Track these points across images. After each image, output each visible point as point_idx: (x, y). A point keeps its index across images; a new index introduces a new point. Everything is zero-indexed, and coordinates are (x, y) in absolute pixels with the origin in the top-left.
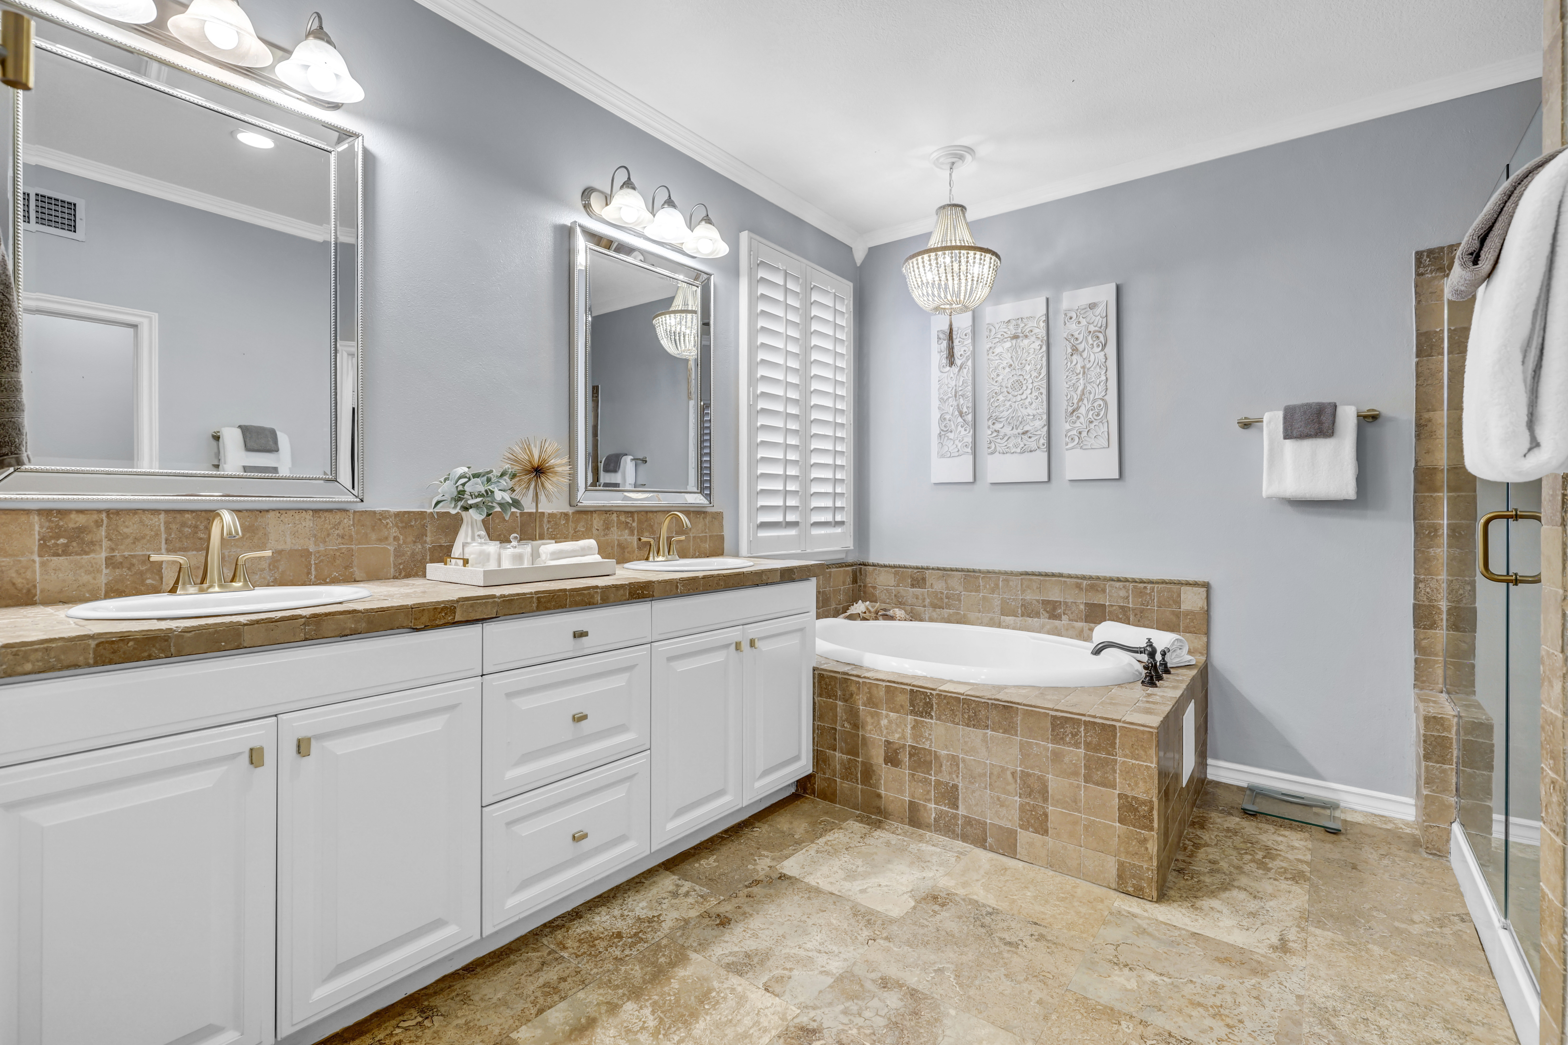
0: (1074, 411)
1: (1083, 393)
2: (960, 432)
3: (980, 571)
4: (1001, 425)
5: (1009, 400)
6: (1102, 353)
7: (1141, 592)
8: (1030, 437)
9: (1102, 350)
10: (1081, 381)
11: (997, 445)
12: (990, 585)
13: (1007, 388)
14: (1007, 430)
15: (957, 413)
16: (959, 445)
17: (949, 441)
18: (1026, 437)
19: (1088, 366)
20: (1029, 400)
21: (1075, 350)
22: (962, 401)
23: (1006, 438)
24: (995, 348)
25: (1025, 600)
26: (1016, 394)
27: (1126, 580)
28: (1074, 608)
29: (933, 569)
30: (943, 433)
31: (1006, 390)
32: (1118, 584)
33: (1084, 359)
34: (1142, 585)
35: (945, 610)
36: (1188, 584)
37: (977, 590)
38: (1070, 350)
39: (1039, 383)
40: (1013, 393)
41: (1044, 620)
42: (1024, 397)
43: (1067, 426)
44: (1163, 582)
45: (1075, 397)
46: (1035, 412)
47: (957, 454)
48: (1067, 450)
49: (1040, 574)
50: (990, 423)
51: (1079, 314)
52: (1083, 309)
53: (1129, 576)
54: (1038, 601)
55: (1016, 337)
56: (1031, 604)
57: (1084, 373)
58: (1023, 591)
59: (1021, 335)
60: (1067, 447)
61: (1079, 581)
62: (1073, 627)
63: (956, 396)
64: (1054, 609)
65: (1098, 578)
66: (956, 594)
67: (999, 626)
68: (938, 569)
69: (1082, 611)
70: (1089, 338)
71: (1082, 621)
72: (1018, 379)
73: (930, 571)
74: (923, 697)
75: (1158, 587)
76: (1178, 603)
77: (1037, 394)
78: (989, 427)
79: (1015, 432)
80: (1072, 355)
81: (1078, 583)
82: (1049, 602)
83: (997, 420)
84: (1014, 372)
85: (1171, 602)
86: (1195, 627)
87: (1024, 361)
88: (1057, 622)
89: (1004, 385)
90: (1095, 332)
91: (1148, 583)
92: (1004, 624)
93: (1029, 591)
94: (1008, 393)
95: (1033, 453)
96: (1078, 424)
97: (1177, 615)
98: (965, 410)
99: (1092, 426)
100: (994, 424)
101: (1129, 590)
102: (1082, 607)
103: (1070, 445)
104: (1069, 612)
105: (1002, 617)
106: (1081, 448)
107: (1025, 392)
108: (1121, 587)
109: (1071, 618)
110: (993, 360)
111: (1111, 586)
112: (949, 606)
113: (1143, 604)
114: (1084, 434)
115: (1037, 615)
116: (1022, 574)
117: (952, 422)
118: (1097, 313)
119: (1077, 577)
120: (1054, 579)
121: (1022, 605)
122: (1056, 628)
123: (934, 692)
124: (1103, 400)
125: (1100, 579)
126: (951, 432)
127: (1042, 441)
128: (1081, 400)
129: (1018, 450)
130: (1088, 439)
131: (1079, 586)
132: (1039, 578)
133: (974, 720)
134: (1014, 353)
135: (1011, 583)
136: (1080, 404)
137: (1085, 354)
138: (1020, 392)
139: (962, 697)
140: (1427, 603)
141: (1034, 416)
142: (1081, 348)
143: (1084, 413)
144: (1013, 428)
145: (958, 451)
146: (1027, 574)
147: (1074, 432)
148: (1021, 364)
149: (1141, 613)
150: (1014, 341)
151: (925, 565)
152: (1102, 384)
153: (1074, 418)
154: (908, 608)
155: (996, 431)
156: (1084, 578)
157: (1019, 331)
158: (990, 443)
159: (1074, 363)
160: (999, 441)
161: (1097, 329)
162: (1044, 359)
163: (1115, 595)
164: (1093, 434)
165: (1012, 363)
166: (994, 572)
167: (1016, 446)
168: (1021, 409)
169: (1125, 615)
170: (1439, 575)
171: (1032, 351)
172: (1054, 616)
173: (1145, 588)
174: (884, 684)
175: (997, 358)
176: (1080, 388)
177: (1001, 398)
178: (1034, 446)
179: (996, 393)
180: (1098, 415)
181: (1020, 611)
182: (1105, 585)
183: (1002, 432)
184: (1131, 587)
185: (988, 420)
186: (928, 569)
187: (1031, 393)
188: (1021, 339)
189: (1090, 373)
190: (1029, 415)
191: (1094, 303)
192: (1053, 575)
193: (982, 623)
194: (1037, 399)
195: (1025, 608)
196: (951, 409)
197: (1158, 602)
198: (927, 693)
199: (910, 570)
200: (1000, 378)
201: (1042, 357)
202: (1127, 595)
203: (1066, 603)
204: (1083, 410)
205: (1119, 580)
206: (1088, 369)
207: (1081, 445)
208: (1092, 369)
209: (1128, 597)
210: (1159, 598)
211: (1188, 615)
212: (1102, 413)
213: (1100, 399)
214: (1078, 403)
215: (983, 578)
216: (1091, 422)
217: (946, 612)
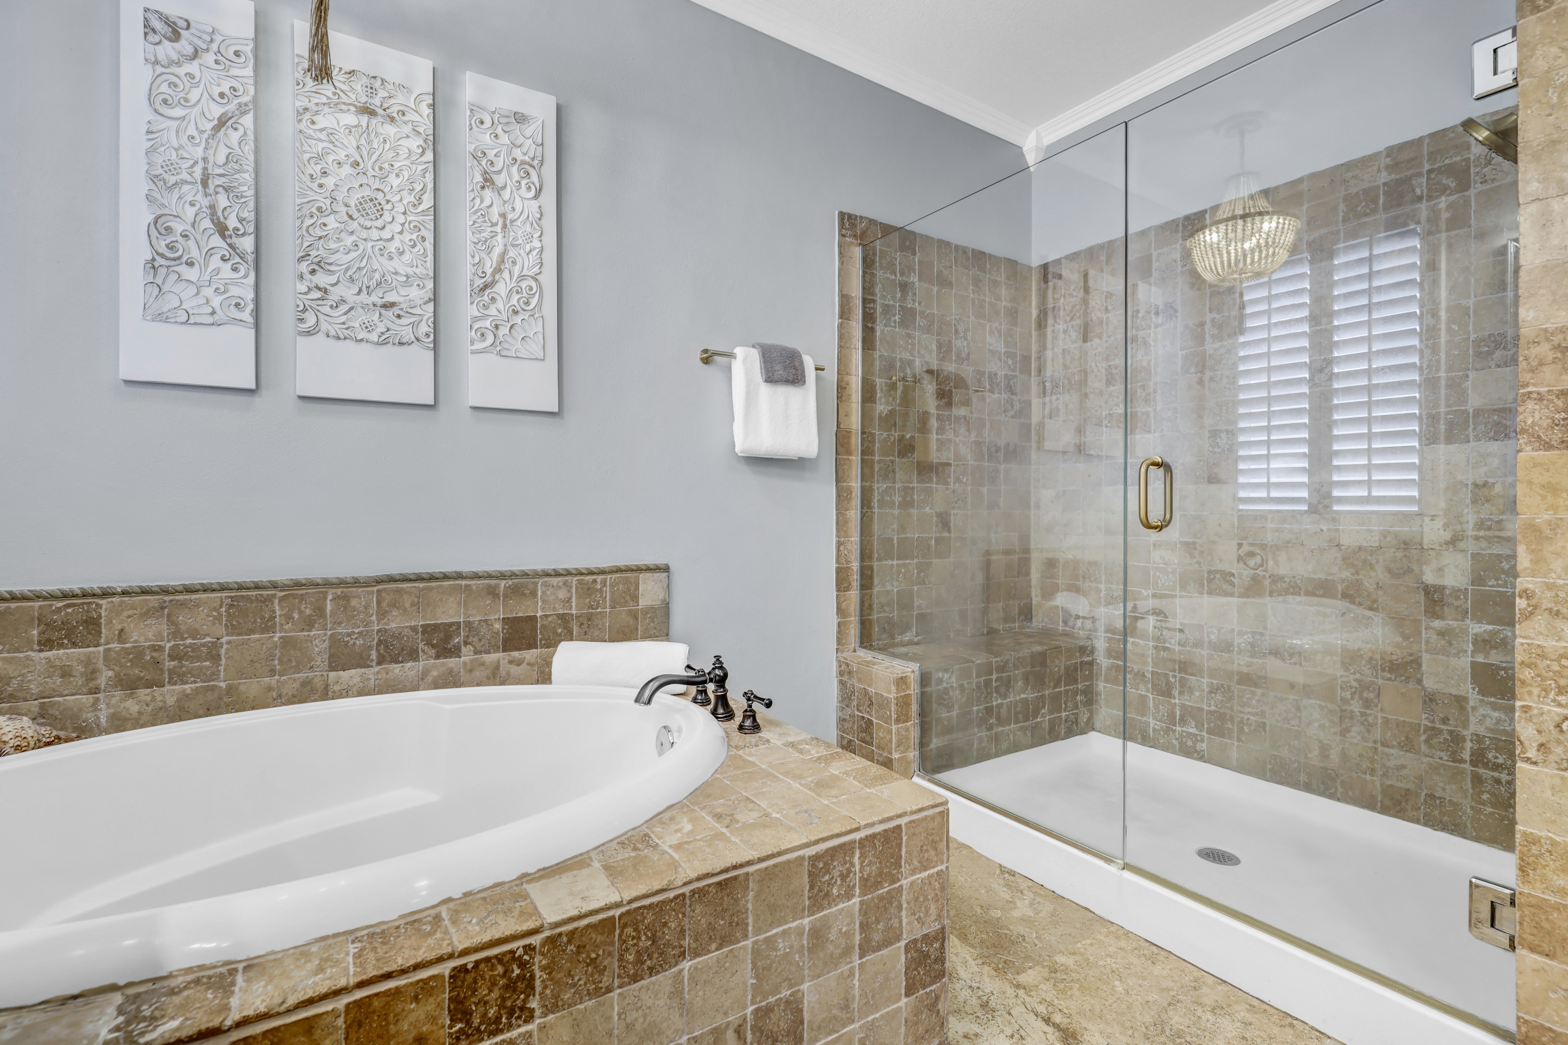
0: (486, 287)
1: (502, 260)
2: (218, 271)
3: (274, 585)
4: (333, 279)
5: (352, 233)
6: (535, 204)
7: (589, 589)
8: (399, 316)
9: (536, 197)
10: (499, 238)
11: (321, 316)
12: (300, 612)
13: (347, 205)
14: (347, 292)
15: (207, 223)
16: (216, 301)
17: (184, 284)
18: (390, 313)
19: (510, 216)
20: (396, 243)
21: (488, 181)
22: (222, 201)
23: (344, 308)
24: (317, 113)
25: (386, 631)
26: (368, 224)
27: (568, 573)
28: (483, 630)
29: (125, 593)
30: (160, 261)
31: (345, 209)
32: (555, 581)
33: (505, 202)
34: (590, 578)
35: (168, 687)
36: (649, 569)
37: (268, 627)
38: (479, 178)
39: (420, 218)
40: (362, 220)
41: (426, 662)
42: (386, 234)
43: (474, 311)
44: (619, 570)
45: (489, 264)
46: (410, 271)
47: (209, 320)
48: (473, 352)
49: (419, 578)
50: (304, 267)
51: (496, 121)
52: (504, 116)
53: (571, 565)
54: (414, 629)
55: (370, 112)
56: (399, 637)
57: (505, 226)
58: (382, 614)
59: (380, 111)
60: (474, 348)
61: (493, 582)
62: (483, 664)
63: (205, 184)
64: (448, 637)
65: (525, 574)
66: (204, 645)
67: (326, 694)
68: (145, 591)
69: (498, 634)
70: (514, 170)
71: (497, 650)
72: (373, 195)
73: (116, 599)
74: (500, 969)
75: (611, 578)
76: (635, 598)
77: (414, 237)
78: (301, 277)
79: (363, 298)
80: (483, 188)
81: (490, 586)
82: (436, 627)
83: (320, 266)
84: (363, 180)
85: (628, 598)
86: (655, 628)
87: (386, 166)
88: (452, 662)
89: (340, 198)
90: (523, 163)
91: (598, 574)
92: (336, 688)
93: (395, 613)
94: (351, 217)
95: (405, 347)
96: (492, 311)
97: (634, 615)
98: (232, 223)
99: (518, 319)
100: (313, 272)
101: (571, 587)
102: (498, 626)
103: (479, 346)
104: (476, 639)
105: (332, 674)
106: (499, 353)
107: (388, 227)
108: (560, 584)
109: (479, 648)
110: (310, 138)
111: (545, 585)
112: (184, 674)
113: (591, 607)
114: (504, 330)
115: (413, 655)
116: (379, 581)
117: (191, 243)
118: (528, 133)
119: (489, 576)
120: (446, 583)
121: (380, 642)
122: (451, 672)
123: (535, 940)
124: (536, 280)
125: (527, 575)
126: (190, 264)
127: (424, 328)
128: (498, 270)
129: (374, 337)
130: (510, 339)
131: (492, 592)
132: (416, 585)
133: (650, 957)
134: (363, 142)
135: (354, 602)
136: (497, 277)
137: (506, 194)
138: (379, 224)
139: (617, 913)
140: (845, 566)
141: (408, 277)
142: (500, 180)
143: (504, 294)
144: (360, 291)
145: (213, 313)
146: (391, 579)
147: (487, 323)
148: (381, 169)
149: (589, 620)
150: (364, 119)
151: (94, 584)
152: (535, 253)
153: (486, 298)
154: (34, 706)
155: (319, 288)
156: (502, 576)
157: (377, 101)
158: (305, 310)
159: (487, 202)
160: (326, 310)
161: (526, 158)
162: (429, 177)
163: (552, 598)
164: (519, 334)
165: (360, 161)
166: (312, 584)
167: (369, 328)
168: (381, 259)
169: (565, 628)
170: (852, 537)
171: (403, 153)
172: (446, 650)
173: (595, 581)
174: (341, 1003)
175: (322, 136)
176: (498, 250)
177: (332, 223)
178: (407, 334)
179: (319, 209)
180: (527, 303)
181: (374, 655)
182: (536, 584)
183: (336, 293)
184: (574, 583)
185: (301, 259)
186: (106, 594)
187: (401, 233)
188: (380, 119)
189: (514, 228)
190: (396, 273)
191: (523, 115)
192: (445, 577)
193: (280, 696)
194: (414, 246)
195: (387, 647)
196: (190, 212)
197: (612, 600)
198: (512, 952)
199: (37, 604)
200: (329, 182)
201: (425, 170)
202: (568, 595)
203: (469, 624)
204: (501, 289)
205: (557, 574)
206: (512, 221)
207: (499, 349)
208: (518, 223)
209: (570, 598)
210: (612, 593)
211: (647, 613)
212: (534, 301)
213: (532, 277)
214: (493, 274)
215: (281, 599)
216: (516, 313)
217: (170, 694)
